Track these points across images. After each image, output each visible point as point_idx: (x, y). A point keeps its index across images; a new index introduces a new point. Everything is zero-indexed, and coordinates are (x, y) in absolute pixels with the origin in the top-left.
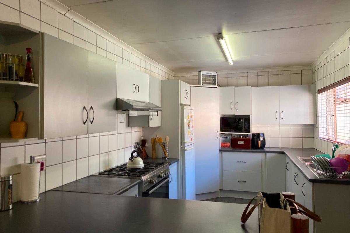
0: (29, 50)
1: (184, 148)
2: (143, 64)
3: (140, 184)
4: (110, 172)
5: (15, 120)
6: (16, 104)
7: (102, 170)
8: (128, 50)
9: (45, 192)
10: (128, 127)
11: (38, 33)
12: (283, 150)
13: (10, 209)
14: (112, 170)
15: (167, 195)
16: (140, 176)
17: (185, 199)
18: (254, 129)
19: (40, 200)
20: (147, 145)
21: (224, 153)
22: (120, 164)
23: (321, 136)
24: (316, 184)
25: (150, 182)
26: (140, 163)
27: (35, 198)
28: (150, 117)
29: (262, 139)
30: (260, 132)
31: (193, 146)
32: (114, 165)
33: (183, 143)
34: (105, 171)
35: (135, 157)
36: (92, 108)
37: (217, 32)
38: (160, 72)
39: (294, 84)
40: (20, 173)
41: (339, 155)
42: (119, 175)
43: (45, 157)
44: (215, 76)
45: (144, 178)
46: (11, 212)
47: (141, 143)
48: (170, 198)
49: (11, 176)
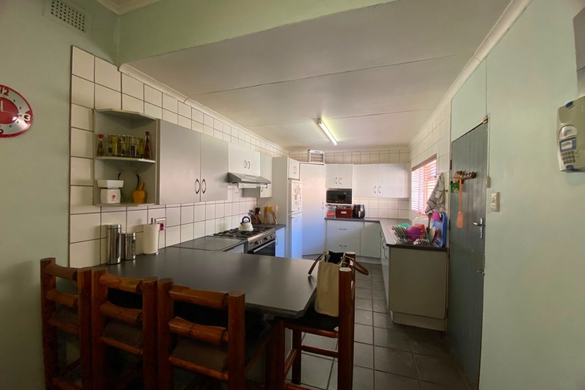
0: (147, 133)
1: (291, 216)
2: (258, 144)
3: (246, 244)
4: (224, 234)
5: (137, 188)
6: (138, 177)
7: (217, 232)
8: (243, 131)
9: (165, 248)
10: (243, 196)
11: (155, 119)
12: (379, 220)
13: (134, 259)
14: (225, 232)
15: (273, 254)
16: (246, 238)
17: (291, 257)
18: (355, 201)
19: (159, 253)
20: (260, 213)
21: (328, 221)
22: (234, 228)
23: (413, 208)
24: (392, 249)
25: (256, 243)
26: (250, 227)
27: (155, 252)
28: (261, 189)
29: (362, 210)
30: (361, 204)
31: (300, 215)
32: (229, 229)
33: (290, 212)
34: (220, 233)
35: (246, 222)
36: (204, 180)
37: (316, 117)
38: (275, 150)
39: (392, 162)
40: (142, 232)
41: (416, 224)
42: (230, 237)
43: (165, 219)
44: (322, 155)
45: (250, 239)
46: (134, 261)
47: (255, 211)
48: (276, 256)
49: (134, 234)
